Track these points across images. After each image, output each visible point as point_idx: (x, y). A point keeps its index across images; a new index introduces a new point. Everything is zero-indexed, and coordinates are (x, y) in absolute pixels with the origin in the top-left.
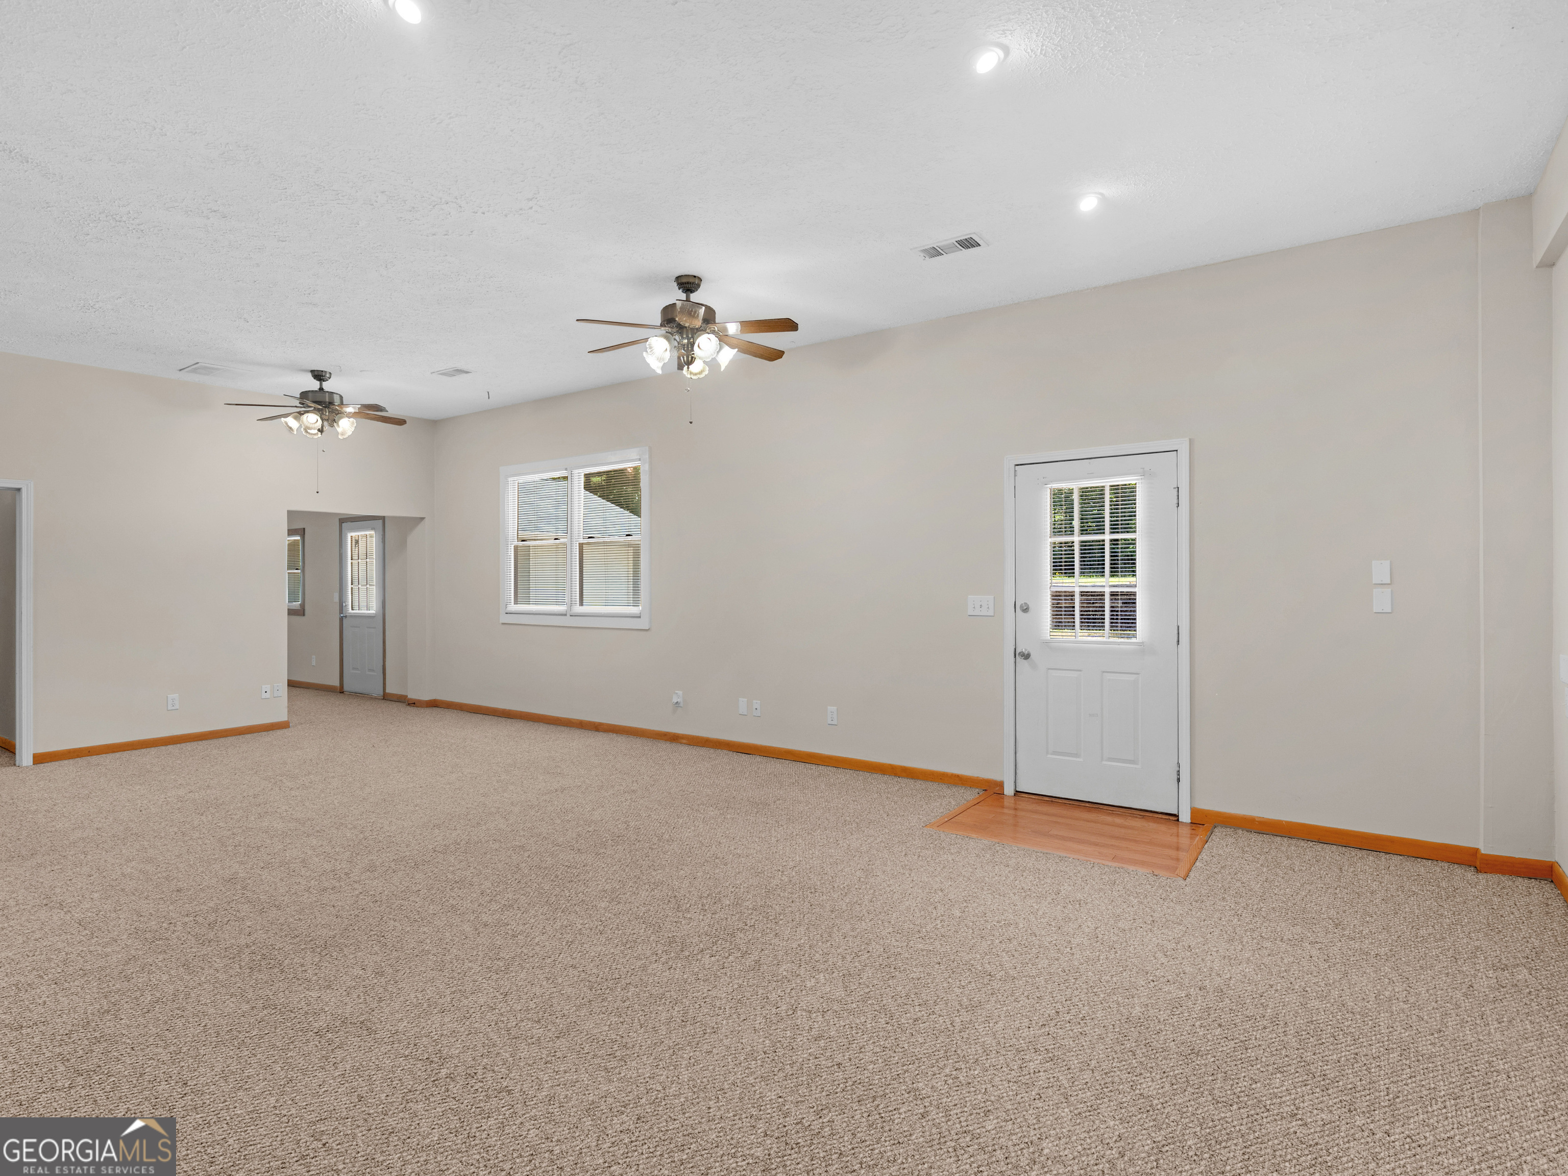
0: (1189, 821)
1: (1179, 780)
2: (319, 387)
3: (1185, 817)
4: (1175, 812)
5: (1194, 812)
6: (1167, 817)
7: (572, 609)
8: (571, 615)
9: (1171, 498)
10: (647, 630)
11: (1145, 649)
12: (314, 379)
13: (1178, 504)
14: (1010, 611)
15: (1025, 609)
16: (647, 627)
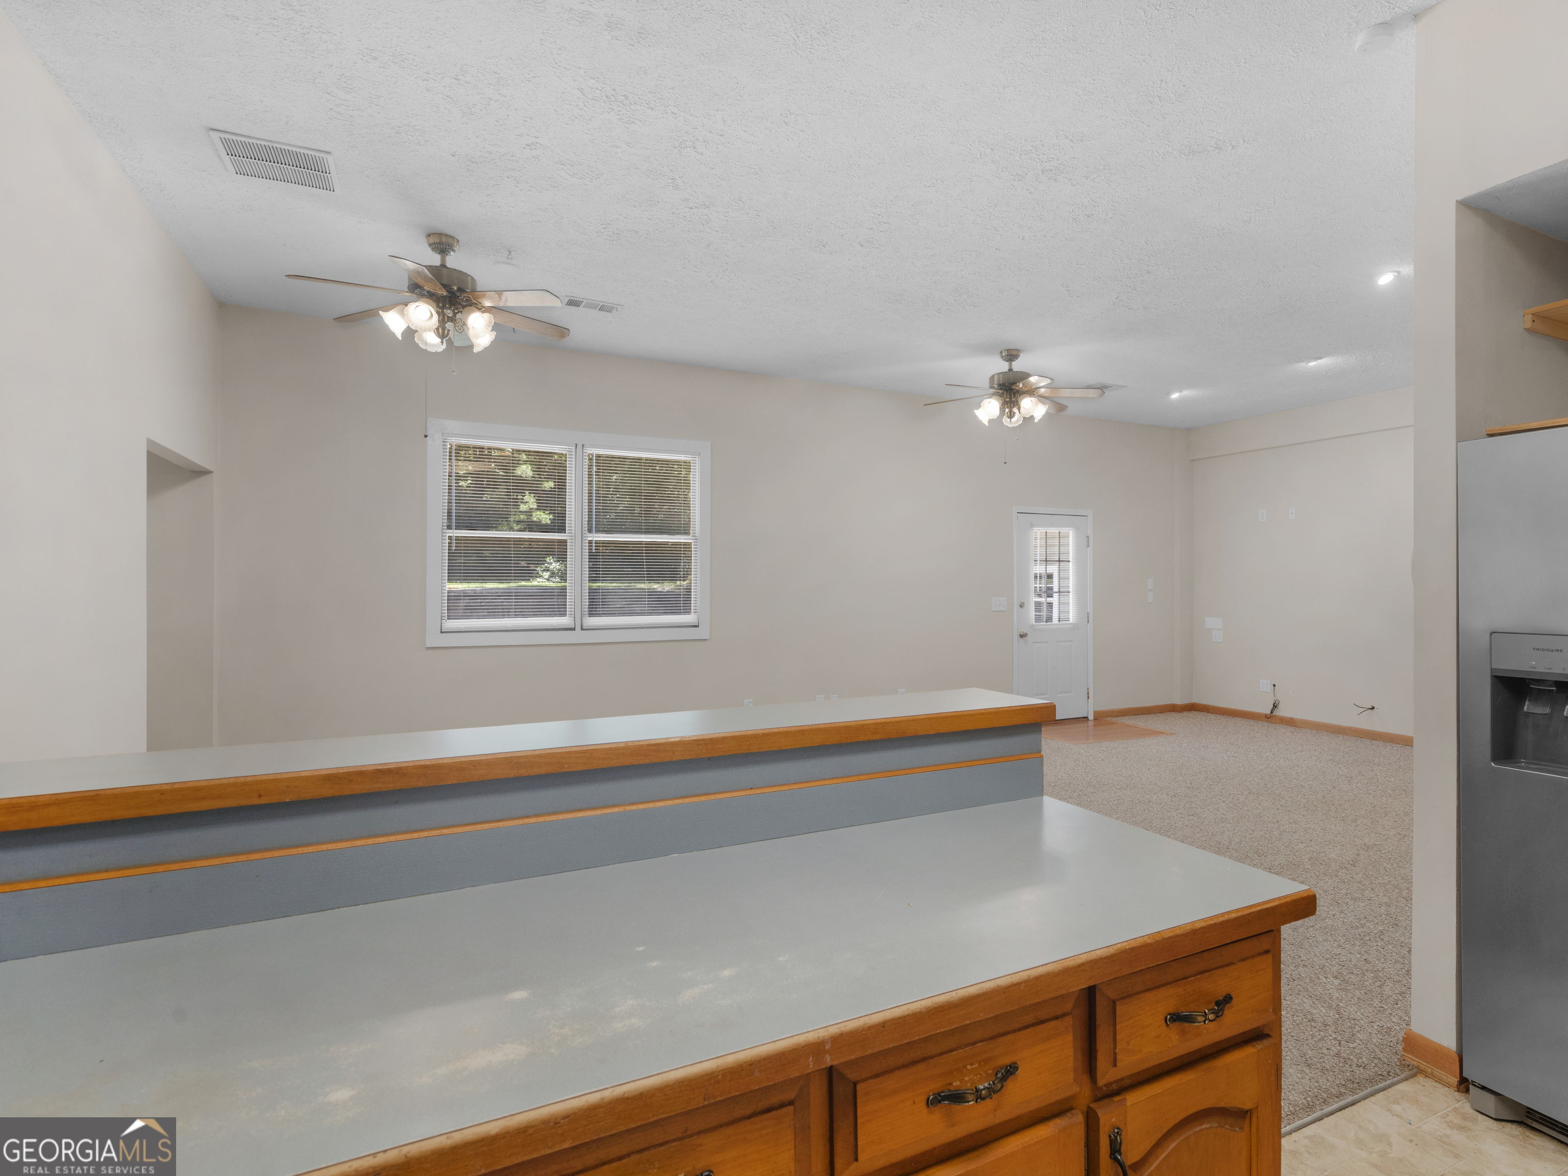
0: (1093, 719)
1: (1088, 698)
3: (1091, 717)
4: (1086, 716)
5: (1095, 713)
6: (1084, 719)
7: (584, 621)
8: (582, 629)
9: (1085, 542)
10: (706, 640)
11: (1075, 627)
12: (433, 249)
13: (1088, 546)
14: (1016, 607)
15: (1022, 606)
16: (707, 637)
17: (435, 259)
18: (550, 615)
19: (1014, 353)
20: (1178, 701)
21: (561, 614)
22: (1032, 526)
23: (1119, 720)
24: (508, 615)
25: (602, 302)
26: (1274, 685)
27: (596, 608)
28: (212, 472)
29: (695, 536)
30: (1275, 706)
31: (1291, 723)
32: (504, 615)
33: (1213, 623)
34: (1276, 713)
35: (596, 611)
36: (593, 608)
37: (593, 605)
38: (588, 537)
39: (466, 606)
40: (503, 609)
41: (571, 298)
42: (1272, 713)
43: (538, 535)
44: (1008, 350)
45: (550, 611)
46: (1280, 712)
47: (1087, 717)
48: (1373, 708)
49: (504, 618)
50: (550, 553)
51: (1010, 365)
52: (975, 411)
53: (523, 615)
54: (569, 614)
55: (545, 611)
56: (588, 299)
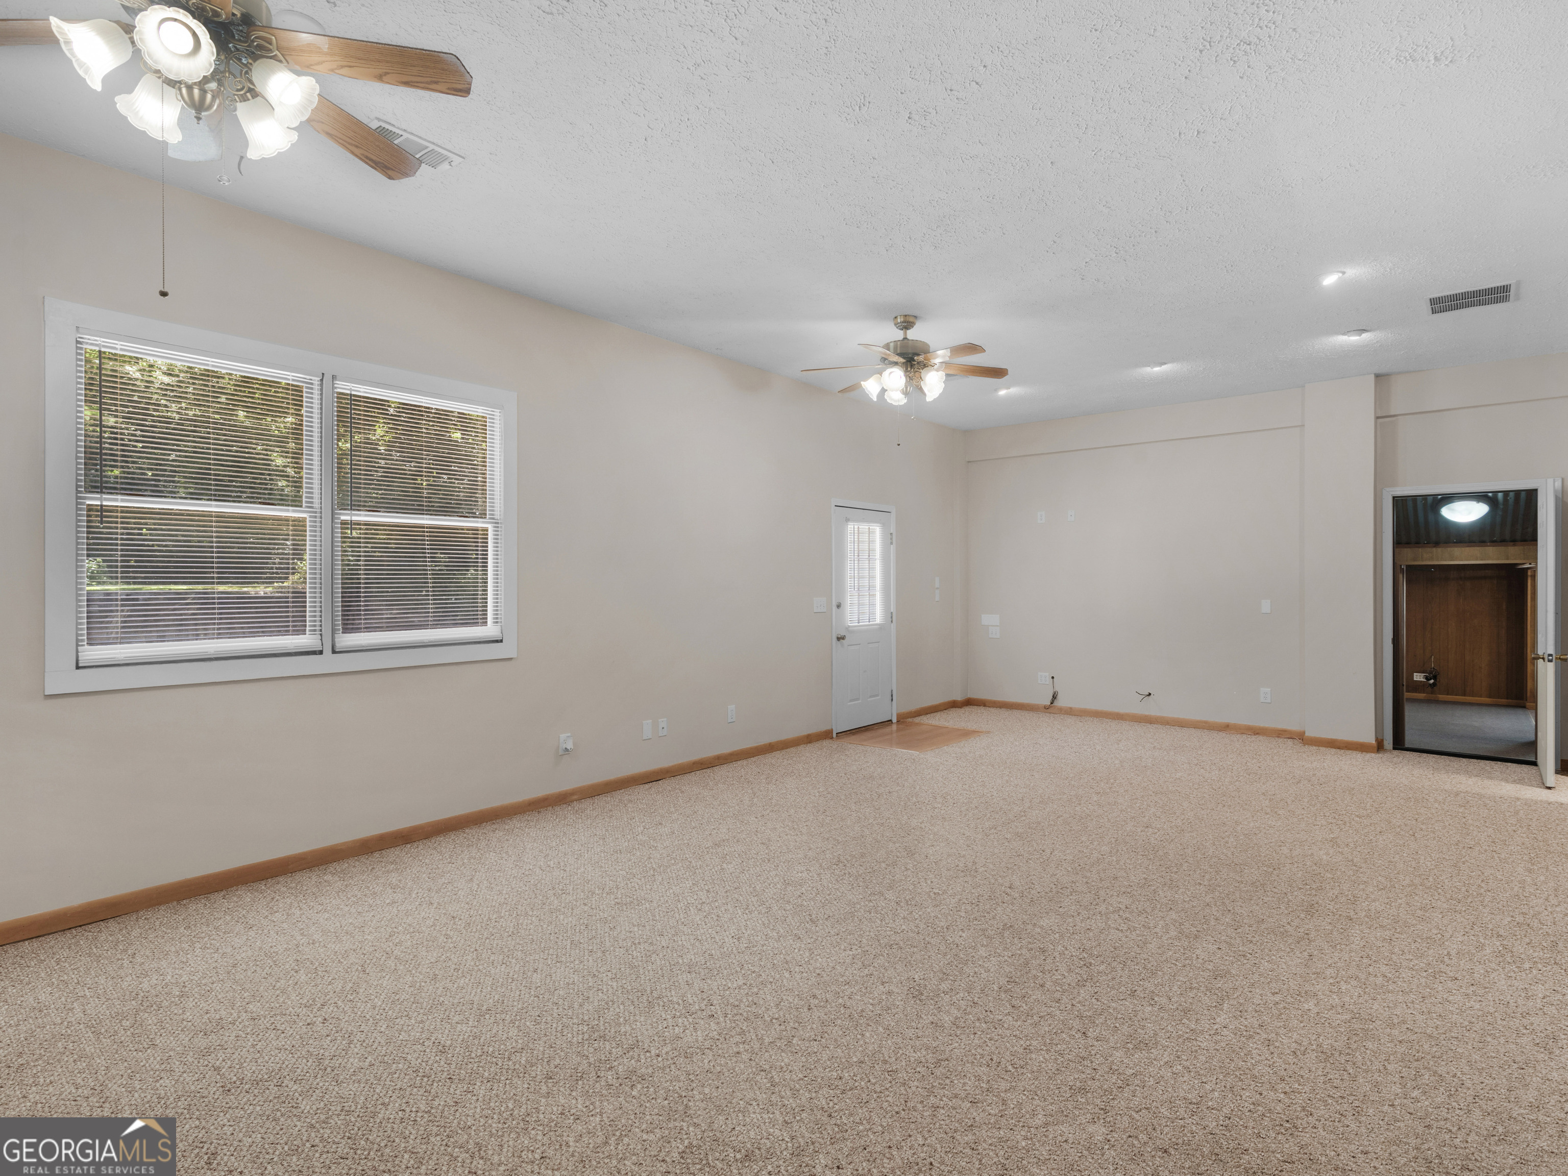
0: (896, 721)
1: (892, 700)
3: (894, 720)
5: (898, 715)
6: (886, 723)
8: (334, 652)
9: (889, 539)
10: (511, 659)
11: (881, 627)
13: (892, 543)
14: (834, 608)
15: (839, 606)
16: (513, 654)
18: (279, 633)
19: (911, 319)
20: (959, 697)
21: (298, 631)
22: (847, 520)
23: (917, 720)
24: (205, 634)
25: (434, 143)
26: (1053, 678)
27: (354, 620)
29: (493, 519)
30: (1054, 697)
31: (1070, 712)
32: (197, 635)
33: (990, 620)
34: (1057, 703)
35: (353, 624)
36: (348, 620)
37: (348, 615)
38: (340, 514)
39: (125, 622)
40: (196, 625)
41: (384, 125)
42: (1052, 703)
44: (906, 316)
45: (278, 627)
46: (1061, 702)
47: (891, 720)
48: (1150, 694)
49: (197, 639)
51: (905, 334)
52: (862, 383)
53: (231, 633)
55: (270, 627)
56: (412, 134)
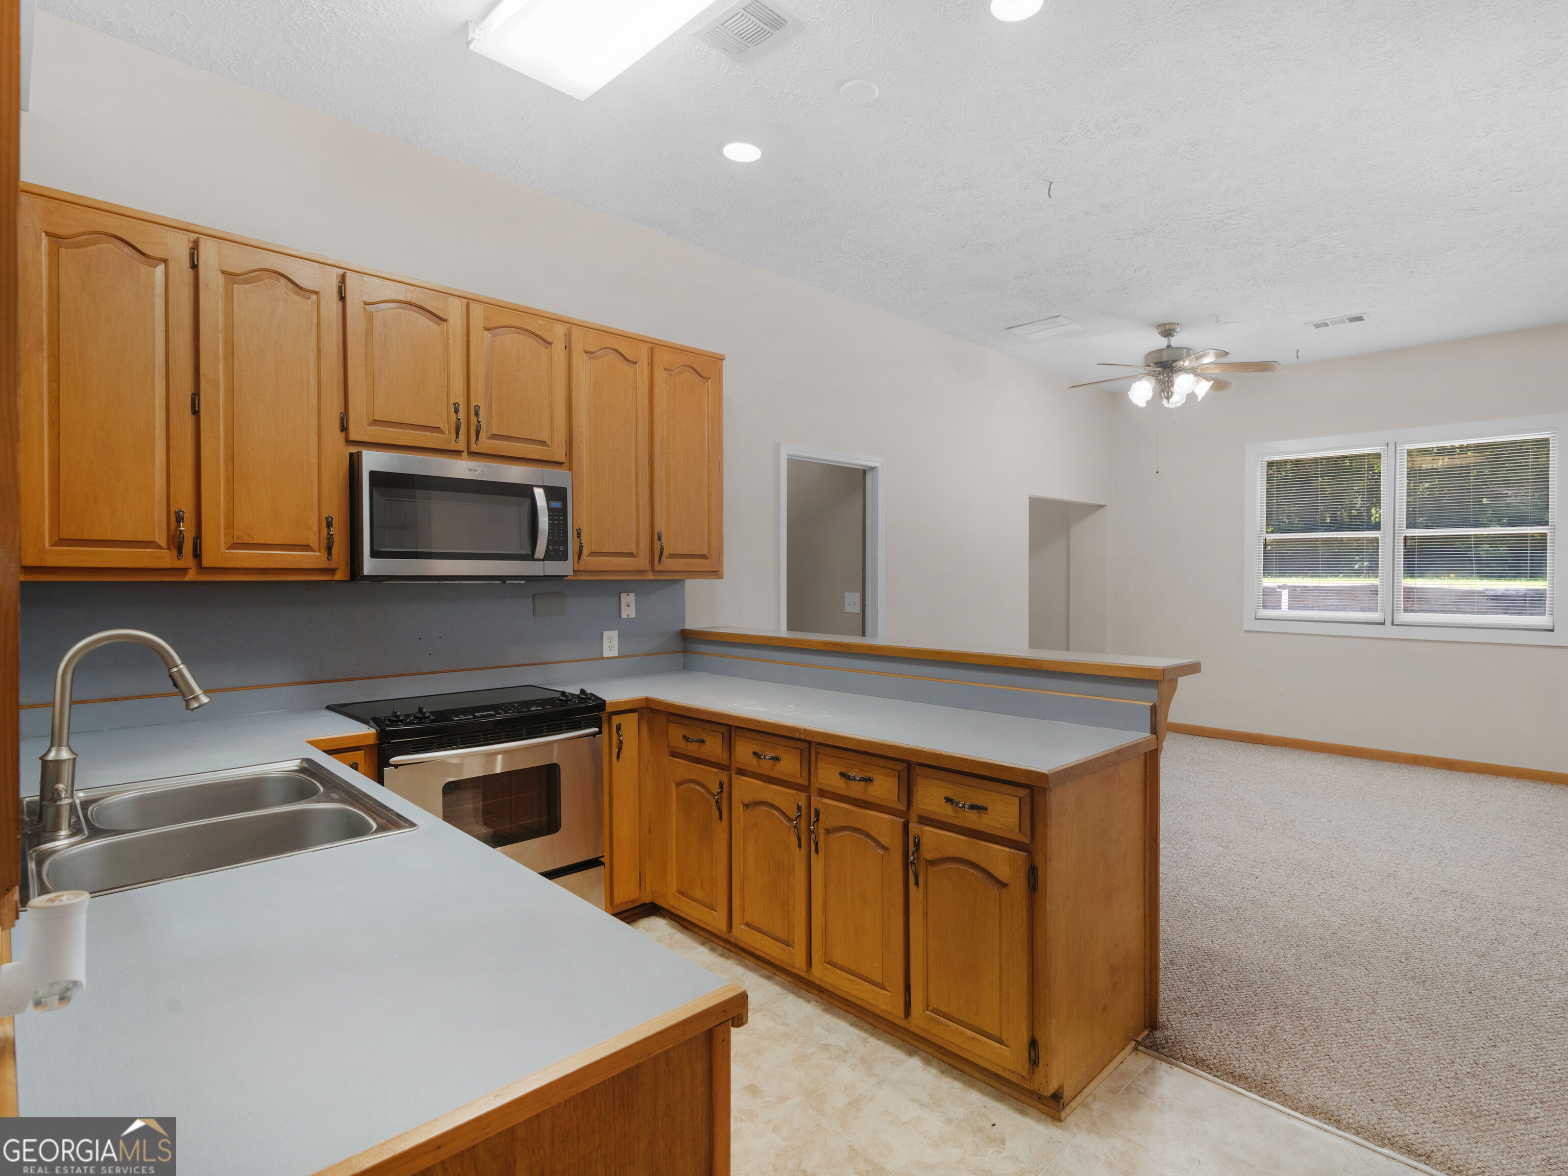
2: (1166, 345)
7: (1395, 617)
12: (1162, 336)
17: (1162, 342)
28: (1105, 506)
43: (1347, 534)
50: (1359, 551)
54: (1380, 609)
